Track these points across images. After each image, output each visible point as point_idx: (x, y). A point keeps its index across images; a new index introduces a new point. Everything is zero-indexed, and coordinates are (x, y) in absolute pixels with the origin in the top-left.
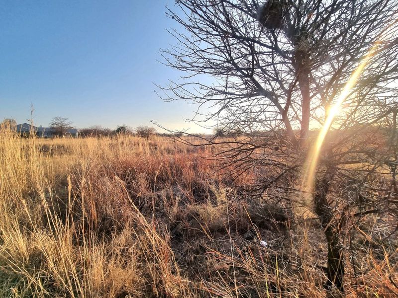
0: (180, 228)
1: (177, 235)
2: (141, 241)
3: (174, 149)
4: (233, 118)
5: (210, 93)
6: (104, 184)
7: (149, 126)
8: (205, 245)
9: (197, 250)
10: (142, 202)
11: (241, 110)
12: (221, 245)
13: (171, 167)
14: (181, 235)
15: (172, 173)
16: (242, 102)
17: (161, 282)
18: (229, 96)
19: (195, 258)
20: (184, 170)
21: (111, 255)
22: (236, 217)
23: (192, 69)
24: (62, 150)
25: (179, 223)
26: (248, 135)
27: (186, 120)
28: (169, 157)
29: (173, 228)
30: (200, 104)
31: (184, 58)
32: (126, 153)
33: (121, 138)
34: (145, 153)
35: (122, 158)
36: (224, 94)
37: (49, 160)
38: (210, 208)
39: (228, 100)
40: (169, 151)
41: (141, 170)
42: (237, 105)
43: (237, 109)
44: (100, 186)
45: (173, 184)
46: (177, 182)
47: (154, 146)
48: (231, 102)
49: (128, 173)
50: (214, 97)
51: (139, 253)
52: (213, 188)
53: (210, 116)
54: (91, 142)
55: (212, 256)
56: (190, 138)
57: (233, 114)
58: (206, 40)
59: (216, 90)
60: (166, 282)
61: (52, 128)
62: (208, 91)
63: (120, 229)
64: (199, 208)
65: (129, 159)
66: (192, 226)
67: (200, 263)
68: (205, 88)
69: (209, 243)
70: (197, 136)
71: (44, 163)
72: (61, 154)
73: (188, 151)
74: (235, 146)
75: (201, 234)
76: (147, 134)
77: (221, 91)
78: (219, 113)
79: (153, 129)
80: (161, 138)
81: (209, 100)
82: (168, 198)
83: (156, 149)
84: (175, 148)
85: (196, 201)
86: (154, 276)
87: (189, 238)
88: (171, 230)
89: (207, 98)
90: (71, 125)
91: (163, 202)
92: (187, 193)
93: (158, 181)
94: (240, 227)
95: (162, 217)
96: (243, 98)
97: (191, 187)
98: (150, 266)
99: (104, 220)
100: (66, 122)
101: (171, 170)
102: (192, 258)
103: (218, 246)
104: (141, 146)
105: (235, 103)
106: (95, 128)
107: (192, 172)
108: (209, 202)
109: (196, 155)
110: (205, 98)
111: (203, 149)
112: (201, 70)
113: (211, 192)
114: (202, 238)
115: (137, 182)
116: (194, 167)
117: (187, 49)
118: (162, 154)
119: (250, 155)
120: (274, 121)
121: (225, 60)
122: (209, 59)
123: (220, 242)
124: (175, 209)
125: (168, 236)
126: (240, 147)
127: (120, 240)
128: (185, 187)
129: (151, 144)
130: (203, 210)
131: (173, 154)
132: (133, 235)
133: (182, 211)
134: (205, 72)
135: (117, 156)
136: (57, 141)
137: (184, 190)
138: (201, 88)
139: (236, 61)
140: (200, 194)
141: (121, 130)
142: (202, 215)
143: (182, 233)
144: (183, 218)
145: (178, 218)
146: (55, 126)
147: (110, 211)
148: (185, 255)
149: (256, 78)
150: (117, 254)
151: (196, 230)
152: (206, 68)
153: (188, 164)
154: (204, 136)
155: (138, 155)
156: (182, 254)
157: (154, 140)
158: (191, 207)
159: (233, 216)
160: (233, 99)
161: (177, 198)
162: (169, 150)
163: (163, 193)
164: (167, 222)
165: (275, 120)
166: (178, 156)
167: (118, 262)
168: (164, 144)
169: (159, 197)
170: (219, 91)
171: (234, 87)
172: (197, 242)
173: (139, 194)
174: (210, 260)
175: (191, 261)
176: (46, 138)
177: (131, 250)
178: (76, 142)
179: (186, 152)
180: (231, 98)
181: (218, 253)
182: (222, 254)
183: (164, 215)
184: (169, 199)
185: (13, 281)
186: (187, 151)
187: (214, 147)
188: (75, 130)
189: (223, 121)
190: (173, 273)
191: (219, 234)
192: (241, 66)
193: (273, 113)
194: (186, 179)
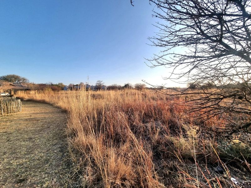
0: (160, 149)
1: (157, 154)
2: (135, 151)
3: (157, 98)
4: (203, 74)
5: (182, 59)
6: (117, 116)
7: (142, 83)
8: (178, 166)
9: (171, 167)
10: (136, 129)
11: (210, 68)
12: (191, 170)
13: (155, 109)
14: (160, 155)
15: (155, 113)
16: (211, 62)
17: (146, 180)
18: (199, 59)
19: (170, 173)
20: (163, 112)
21: (119, 155)
22: (206, 152)
23: (169, 44)
24: (100, 97)
25: (158, 146)
26: (218, 88)
27: (164, 79)
28: (154, 103)
29: (154, 148)
30: (175, 67)
31: (163, 39)
32: (129, 100)
33: (126, 90)
34: (139, 100)
35: (126, 102)
36: (193, 58)
37: (95, 101)
38: (182, 140)
39: (198, 62)
40: (153, 99)
41: (137, 110)
42: (206, 65)
43: (206, 67)
44: (115, 116)
45: (156, 120)
46: (158, 118)
47: (145, 96)
48: (201, 63)
49: (129, 111)
50: (185, 61)
51: (134, 158)
52: (185, 126)
53: (183, 75)
54: (112, 93)
55: (182, 176)
56: (168, 90)
57: (202, 71)
58: (180, 23)
59: (186, 56)
60: (149, 181)
61: (96, 86)
62: (181, 57)
63: (124, 142)
64: (173, 139)
65: (130, 103)
66: (168, 150)
67: (174, 178)
68: (177, 56)
69: (182, 166)
70: (175, 89)
71: (93, 103)
72: (99, 99)
73: (167, 99)
74: (204, 96)
75: (175, 158)
76: (140, 88)
77: (191, 56)
78: (189, 72)
79: (144, 85)
80: (149, 90)
81: (182, 63)
83: (146, 97)
84: (158, 97)
85: (171, 134)
86: (141, 175)
87: (165, 157)
88: (154, 149)
89: (180, 62)
90: (104, 84)
91: (149, 131)
92: (165, 127)
93: (146, 117)
94: (209, 161)
95: (147, 140)
96: (211, 59)
97: (168, 124)
98: (139, 168)
99: (116, 135)
100: (102, 83)
101: (155, 111)
102: (168, 172)
103: (189, 170)
104: (137, 95)
105: (203, 63)
106: (114, 85)
107: (169, 114)
108: (181, 136)
109: (172, 102)
110: (178, 62)
111: (178, 98)
112: (176, 44)
113: (183, 129)
114: (175, 161)
115: (134, 116)
116: (171, 110)
117: (166, 33)
118: (149, 100)
119: (218, 103)
120: (246, 75)
121: (196, 33)
122: (182, 35)
123: (190, 168)
124: (156, 137)
125: (151, 153)
126: (208, 97)
127: (125, 147)
128: (163, 122)
129: (143, 94)
130: (177, 141)
131: (157, 101)
132: (131, 147)
133: (161, 139)
134: (179, 45)
135: (124, 101)
136: (99, 92)
137: (163, 125)
138: (174, 57)
139: (205, 32)
140: (174, 129)
141: (127, 86)
142: (176, 144)
143: (161, 153)
144: (162, 143)
145: (158, 142)
146: (97, 85)
147: (119, 131)
148: (162, 168)
149: (226, 41)
150: (122, 155)
151: (171, 154)
152: (180, 42)
153: (167, 107)
154: (179, 88)
155: (135, 100)
156: (160, 167)
157: (145, 92)
158: (168, 137)
159: (203, 151)
160: (202, 60)
161: (158, 129)
162: (154, 98)
163: (149, 125)
164: (150, 143)
165: (248, 73)
166: (159, 102)
167: (122, 160)
168: (151, 94)
169: (146, 127)
170: (188, 57)
171: (204, 52)
172: (172, 162)
173: (134, 123)
174: (181, 178)
175: (167, 174)
176: (94, 91)
177: (129, 155)
178: (106, 92)
179: (165, 99)
180: (201, 60)
181: (188, 175)
182: (192, 177)
183: (149, 139)
184: (153, 129)
185: (80, 155)
186: (166, 99)
187: (187, 97)
188: (105, 86)
189: (193, 78)
190: (154, 177)
191: (190, 161)
192: (209, 35)
193: (244, 68)
194: (164, 118)
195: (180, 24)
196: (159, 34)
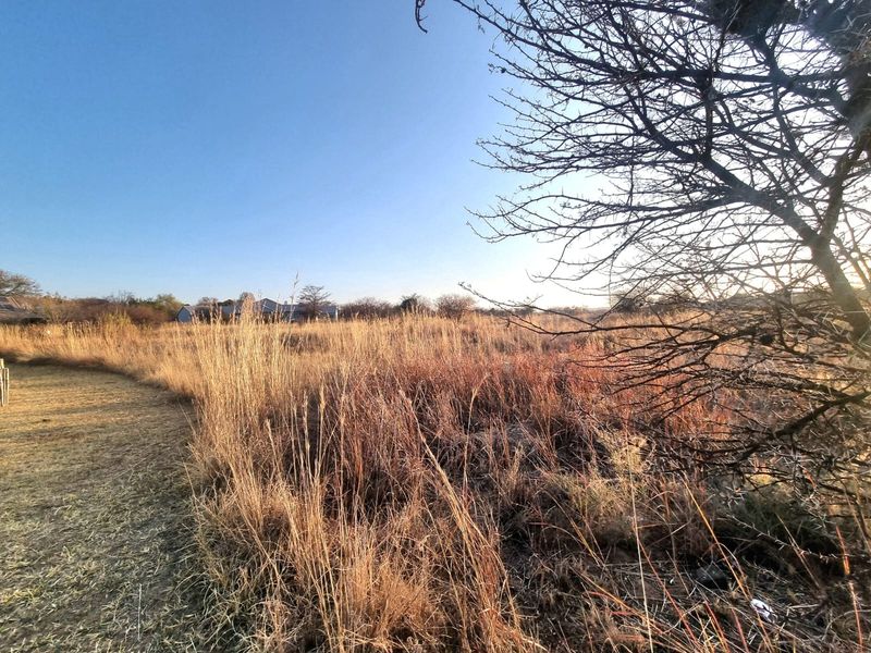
0: (525, 520)
1: (516, 535)
2: (440, 532)
3: (514, 342)
4: (657, 264)
5: (589, 214)
6: (376, 409)
7: (462, 294)
8: (584, 574)
9: (562, 579)
10: (444, 452)
11: (677, 244)
12: (628, 583)
13: (506, 381)
14: (526, 538)
15: (508, 395)
16: (681, 224)
17: (478, 630)
18: (641, 214)
19: (559, 599)
20: (536, 390)
21: (383, 547)
22: (673, 519)
23: (547, 165)
24: (316, 343)
25: (519, 509)
26: (703, 307)
27: (533, 278)
28: (503, 361)
29: (506, 517)
30: (567, 240)
31: (527, 148)
32: (417, 352)
33: (408, 320)
34: (452, 351)
35: (409, 360)
36: (624, 212)
37: (295, 360)
38: (597, 484)
39: (640, 224)
40: (501, 347)
41: (445, 385)
42: (664, 233)
43: (666, 242)
44: (369, 412)
45: (510, 419)
46: (518, 414)
47: (472, 337)
48: (648, 228)
49: (422, 389)
50: (600, 221)
51: (435, 556)
52: (605, 437)
53: (593, 266)
54: (358, 328)
55: (600, 605)
56: (550, 317)
57: (655, 254)
58: (580, 96)
59: (602, 204)
60: (488, 633)
61: (301, 305)
62: (585, 209)
63: (402, 500)
64: (568, 481)
65: (421, 363)
66: (551, 521)
67: (573, 613)
68: (574, 203)
69: (596, 571)
70: (569, 314)
71: (289, 365)
72: (312, 350)
73: (546, 347)
74: (663, 334)
75: (573, 546)
76: (457, 311)
77: (619, 205)
78: (613, 256)
79: (469, 300)
80: (486, 319)
81: (589, 229)
82: (497, 449)
83: (475, 341)
84: (516, 340)
85: (562, 464)
86: (464, 612)
87: (543, 547)
88: (504, 521)
89: (584, 224)
90: (328, 299)
91: (488, 458)
92: (541, 442)
93: (478, 410)
94: (684, 547)
95: (482, 490)
96: (679, 214)
97: (551, 431)
98: (456, 590)
99: (374, 476)
100: (321, 294)
101: (505, 388)
102: (551, 595)
103: (620, 585)
104: (445, 337)
105: (657, 229)
106: (364, 302)
107: (552, 396)
108: (594, 471)
109: (563, 356)
110: (578, 225)
111: (582, 343)
112: (568, 165)
113: (601, 448)
114: (577, 556)
115: (436, 410)
116: (560, 385)
117: (537, 126)
118: (488, 354)
119: (703, 358)
121: (632, 131)
122: (588, 137)
123: (624, 575)
124: (513, 476)
125: (496, 534)
126: (673, 338)
127: (404, 519)
128: (536, 427)
129: (464, 332)
130: (580, 489)
131: (512, 353)
132: (425, 515)
133: (527, 483)
134: (578, 168)
135: (400, 355)
136: (310, 328)
137: (534, 435)
138: (564, 207)
139: (661, 128)
140: (571, 446)
141: (408, 305)
142: (577, 499)
143: (528, 533)
144: (531, 500)
145: (519, 496)
146: (305, 301)
147: (384, 461)
148: (533, 586)
150: (395, 548)
151: (561, 533)
152: (580, 158)
153: (545, 376)
154: (585, 311)
155: (438, 355)
156: (527, 581)
157: (472, 324)
158: (550, 476)
159: (663, 516)
160: (653, 219)
161: (517, 452)
162: (502, 345)
163: (487, 438)
164: (493, 500)
165: (790, 262)
166: (520, 358)
167: (396, 564)
168: (492, 331)
169: (479, 444)
170: (608, 206)
171: (656, 191)
172: (565, 561)
173: (439, 435)
174: (594, 611)
175: (548, 603)
176: (292, 322)
177: (421, 545)
178: (335, 328)
179: (540, 349)
180: (648, 218)
181: (616, 600)
182: (631, 606)
183: (487, 486)
184: (500, 452)
185: (242, 557)
186: (543, 347)
187: (610, 339)
188: (334, 307)
189: (627, 276)
190: (506, 618)
191: (622, 553)
192: (673, 138)
194: (538, 411)
195: (582, 99)
196: (516, 131)
